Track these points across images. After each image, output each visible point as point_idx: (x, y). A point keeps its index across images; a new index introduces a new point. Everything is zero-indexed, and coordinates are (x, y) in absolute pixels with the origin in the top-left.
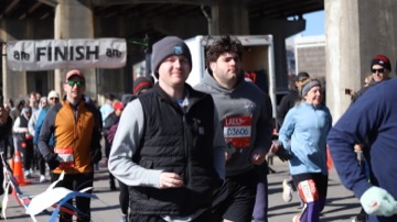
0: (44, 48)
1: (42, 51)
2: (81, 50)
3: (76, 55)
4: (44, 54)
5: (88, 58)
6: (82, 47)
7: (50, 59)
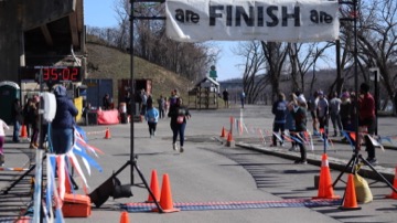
0: (221, 8)
1: (218, 12)
2: (274, 12)
3: (267, 18)
4: (221, 16)
5: (285, 24)
6: (276, 8)
7: (229, 24)
